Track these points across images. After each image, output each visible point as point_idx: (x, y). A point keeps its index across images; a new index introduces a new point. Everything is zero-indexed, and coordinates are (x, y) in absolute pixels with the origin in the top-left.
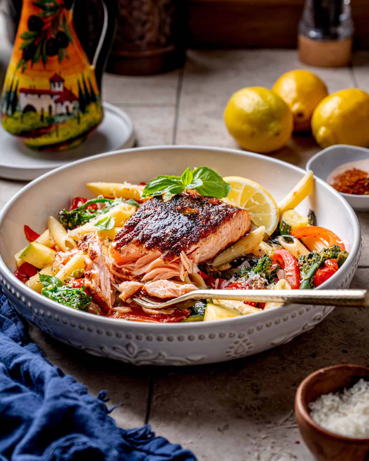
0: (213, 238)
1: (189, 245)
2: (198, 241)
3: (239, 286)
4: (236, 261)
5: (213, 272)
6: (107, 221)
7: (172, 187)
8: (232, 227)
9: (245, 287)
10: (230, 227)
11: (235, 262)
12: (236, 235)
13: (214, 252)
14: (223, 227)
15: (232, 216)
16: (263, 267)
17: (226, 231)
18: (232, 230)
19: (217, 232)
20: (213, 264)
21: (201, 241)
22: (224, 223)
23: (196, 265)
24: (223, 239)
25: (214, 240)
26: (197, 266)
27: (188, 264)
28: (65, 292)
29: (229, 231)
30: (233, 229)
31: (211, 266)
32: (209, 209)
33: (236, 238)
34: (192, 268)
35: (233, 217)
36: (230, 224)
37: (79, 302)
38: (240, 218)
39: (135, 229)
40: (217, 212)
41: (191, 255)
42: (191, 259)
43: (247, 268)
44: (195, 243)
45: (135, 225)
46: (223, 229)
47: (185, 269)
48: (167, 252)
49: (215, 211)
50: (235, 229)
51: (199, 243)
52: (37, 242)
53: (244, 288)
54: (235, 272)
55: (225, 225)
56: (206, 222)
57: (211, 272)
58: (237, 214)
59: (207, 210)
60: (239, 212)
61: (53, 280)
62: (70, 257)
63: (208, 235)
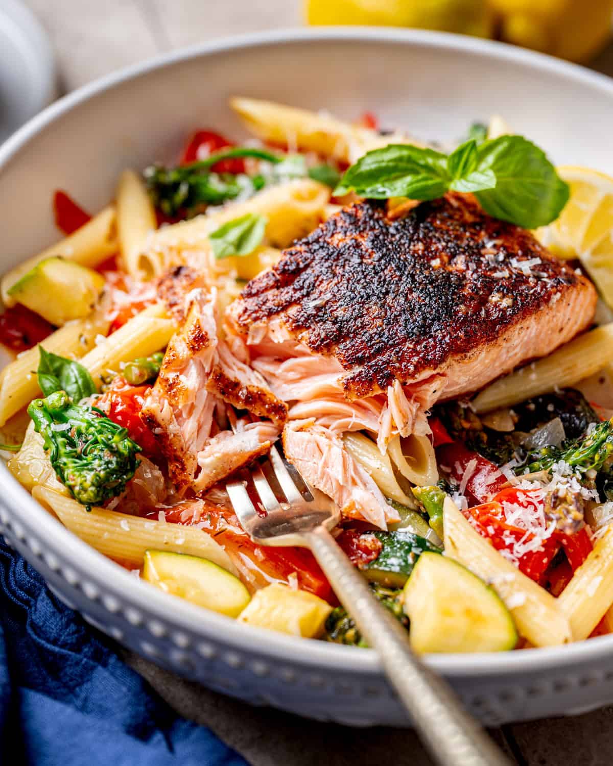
0: (483, 354)
1: (415, 367)
2: (443, 359)
3: (522, 498)
4: (532, 406)
5: (468, 431)
6: (245, 226)
7: (418, 181)
8: (543, 327)
9: (537, 505)
10: (536, 327)
11: (529, 410)
12: (550, 342)
13: (484, 380)
14: (519, 326)
15: (547, 301)
16: (594, 455)
17: (523, 338)
18: (540, 333)
19: (500, 340)
20: (473, 405)
21: (450, 360)
22: (523, 319)
23: (424, 417)
24: (511, 354)
25: (486, 358)
26: (426, 420)
27: (404, 416)
28: (83, 426)
29: (533, 335)
30: (544, 330)
31: (468, 410)
32: (494, 270)
33: (546, 350)
34: (413, 424)
35: (550, 304)
36: (538, 321)
37: (104, 469)
38: (569, 305)
39: (297, 285)
40: (513, 281)
41: (418, 389)
42: (415, 401)
43: (553, 448)
44: (435, 363)
45: (298, 271)
46: (517, 332)
47: (394, 425)
48: (357, 369)
49: (509, 278)
50: (548, 330)
51: (444, 365)
52: (60, 258)
53: (532, 508)
54: (522, 443)
55: (525, 324)
56: (477, 310)
57: (463, 429)
58: (563, 296)
59: (490, 270)
60: (570, 290)
61: (71, 372)
62: (134, 311)
63: (473, 347)
